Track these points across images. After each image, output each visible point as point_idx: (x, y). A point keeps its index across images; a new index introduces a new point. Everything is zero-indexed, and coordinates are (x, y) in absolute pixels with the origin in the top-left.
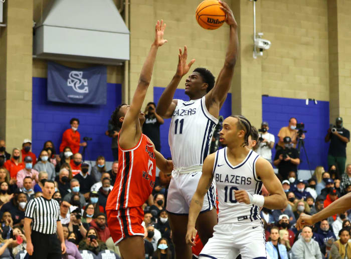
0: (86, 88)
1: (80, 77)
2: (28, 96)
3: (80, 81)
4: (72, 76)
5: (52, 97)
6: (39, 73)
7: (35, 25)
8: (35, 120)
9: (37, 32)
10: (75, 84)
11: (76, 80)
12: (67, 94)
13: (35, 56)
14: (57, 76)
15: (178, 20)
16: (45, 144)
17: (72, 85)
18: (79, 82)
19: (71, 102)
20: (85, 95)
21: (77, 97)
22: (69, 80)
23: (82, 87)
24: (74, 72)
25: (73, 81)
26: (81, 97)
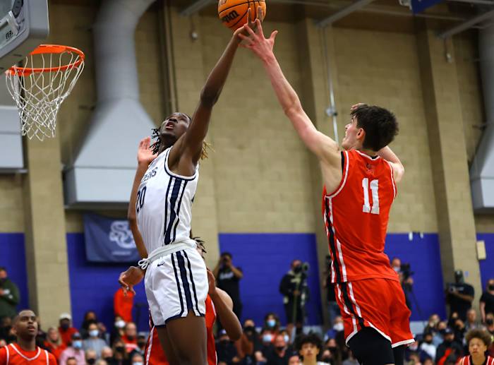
0: (134, 242)
1: (125, 228)
2: (63, 256)
3: (126, 233)
4: (115, 228)
5: (92, 255)
6: (74, 228)
7: (65, 168)
8: (74, 287)
9: (67, 176)
10: (120, 238)
11: (120, 233)
12: (110, 251)
13: (67, 207)
14: (96, 229)
15: (241, 147)
16: (86, 316)
17: (116, 239)
18: (123, 234)
19: (116, 260)
20: (133, 250)
21: (123, 253)
22: (112, 234)
23: (128, 241)
24: (117, 223)
25: (116, 234)
26: (128, 253)
